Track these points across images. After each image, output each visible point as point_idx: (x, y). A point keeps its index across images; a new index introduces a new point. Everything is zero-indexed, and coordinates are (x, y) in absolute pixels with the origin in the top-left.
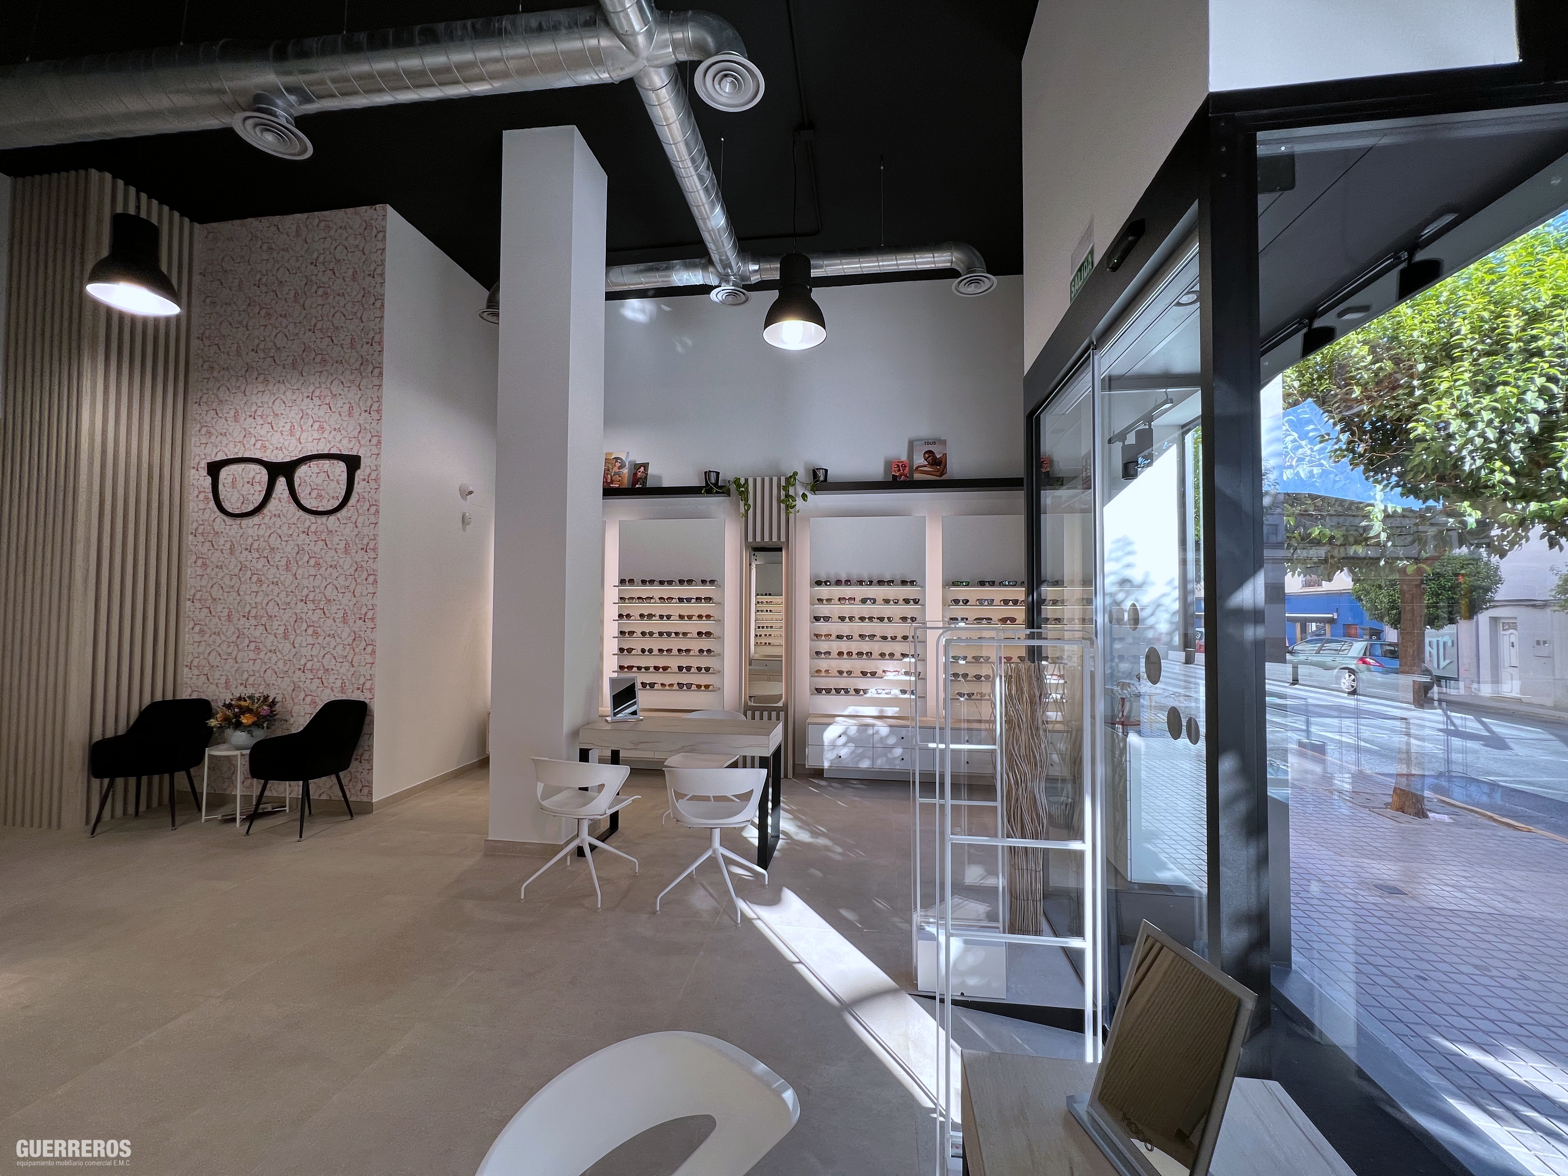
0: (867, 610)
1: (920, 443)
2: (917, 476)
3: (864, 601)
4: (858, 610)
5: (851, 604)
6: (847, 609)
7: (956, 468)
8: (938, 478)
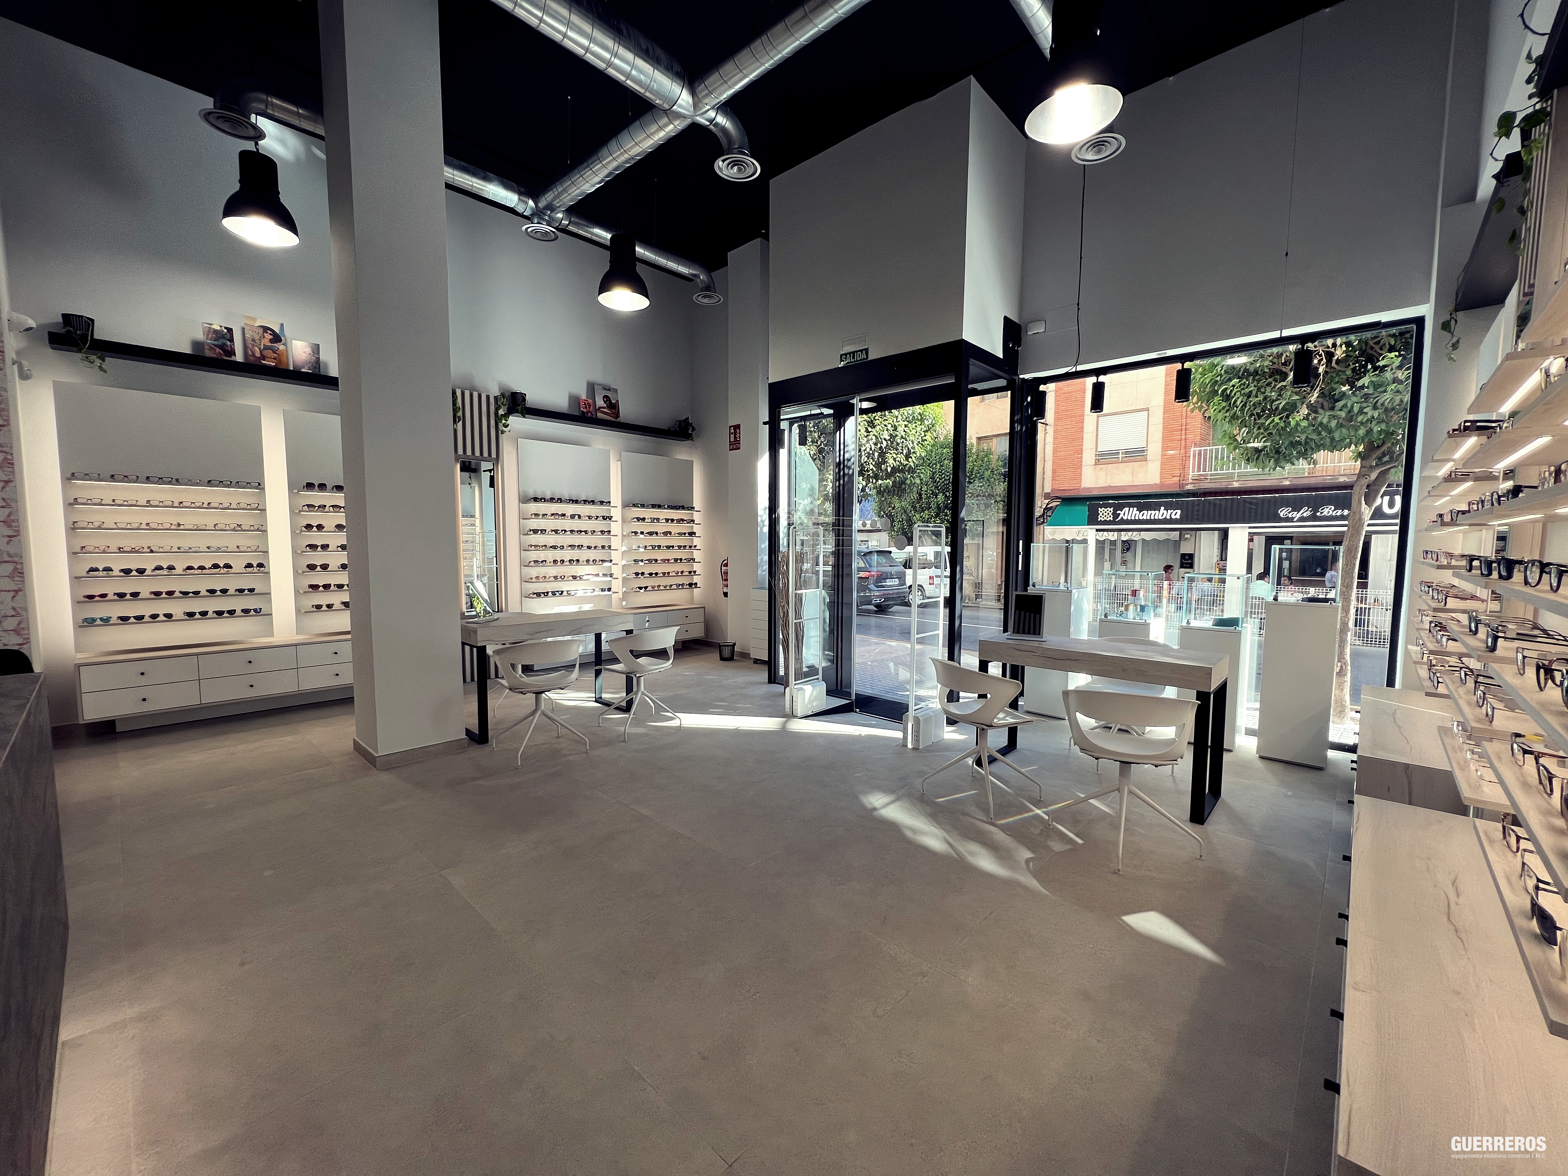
0: (576, 524)
1: (599, 387)
2: (600, 415)
3: (573, 517)
4: (568, 524)
5: (562, 519)
6: (560, 524)
7: (628, 411)
8: (614, 420)
